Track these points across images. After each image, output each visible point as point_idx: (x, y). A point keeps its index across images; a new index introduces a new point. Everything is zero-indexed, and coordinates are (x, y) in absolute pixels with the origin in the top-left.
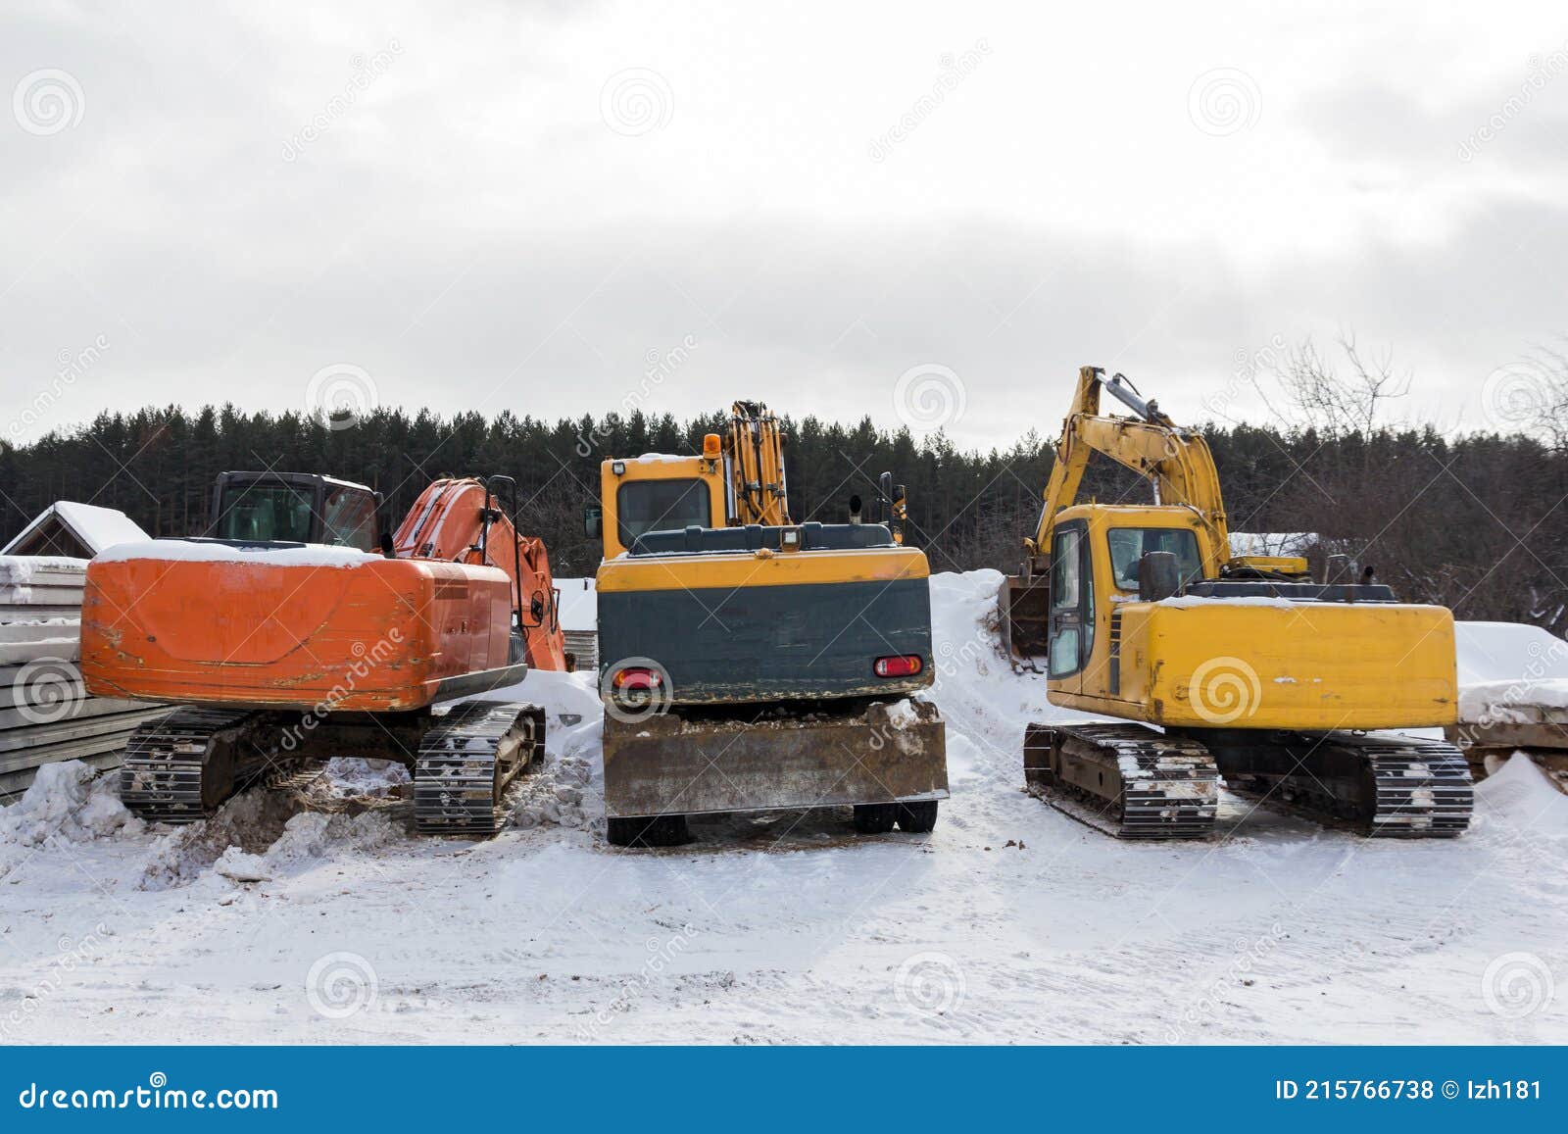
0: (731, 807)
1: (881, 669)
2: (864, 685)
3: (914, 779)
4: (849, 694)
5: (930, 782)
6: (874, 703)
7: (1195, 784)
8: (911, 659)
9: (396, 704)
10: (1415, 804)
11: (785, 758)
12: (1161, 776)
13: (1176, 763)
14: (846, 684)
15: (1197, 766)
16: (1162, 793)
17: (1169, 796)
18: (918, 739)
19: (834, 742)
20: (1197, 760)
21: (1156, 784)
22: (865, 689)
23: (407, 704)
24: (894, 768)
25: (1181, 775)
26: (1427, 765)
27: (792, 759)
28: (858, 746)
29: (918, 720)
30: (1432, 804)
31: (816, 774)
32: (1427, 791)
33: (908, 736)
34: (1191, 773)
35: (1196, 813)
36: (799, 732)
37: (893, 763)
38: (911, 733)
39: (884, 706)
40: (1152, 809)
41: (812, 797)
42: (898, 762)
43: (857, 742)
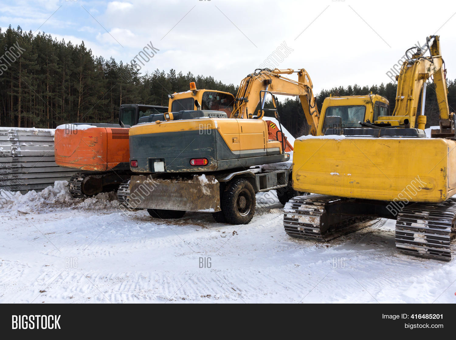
0: (156, 207)
1: (193, 162)
2: (184, 168)
3: (206, 203)
4: (180, 171)
5: (210, 205)
6: (195, 175)
7: (310, 217)
8: (204, 159)
9: (96, 169)
10: (415, 240)
11: (172, 192)
12: (299, 212)
13: (307, 208)
14: (179, 168)
15: (315, 210)
16: (297, 220)
17: (300, 221)
18: (208, 189)
19: (184, 188)
20: (316, 207)
21: (295, 216)
22: (185, 170)
23: (99, 169)
24: (201, 199)
25: (306, 213)
26: (427, 222)
27: (174, 193)
28: (191, 190)
29: (208, 182)
30: (425, 242)
31: (179, 199)
32: (422, 235)
33: (205, 188)
34: (310, 213)
35: (312, 230)
36: (175, 184)
37: (201, 197)
38: (206, 187)
39: (198, 176)
40: (293, 226)
41: (177, 206)
42: (202, 197)
43: (191, 189)
